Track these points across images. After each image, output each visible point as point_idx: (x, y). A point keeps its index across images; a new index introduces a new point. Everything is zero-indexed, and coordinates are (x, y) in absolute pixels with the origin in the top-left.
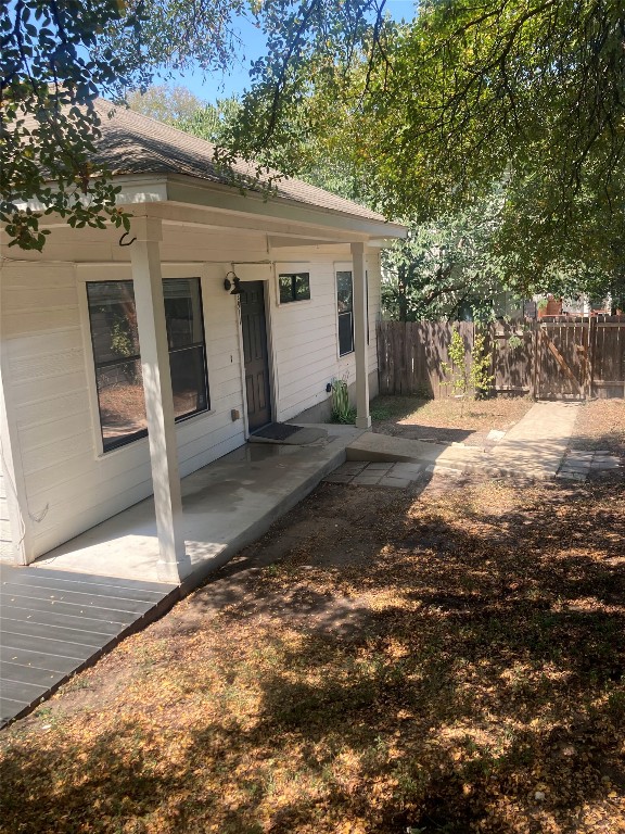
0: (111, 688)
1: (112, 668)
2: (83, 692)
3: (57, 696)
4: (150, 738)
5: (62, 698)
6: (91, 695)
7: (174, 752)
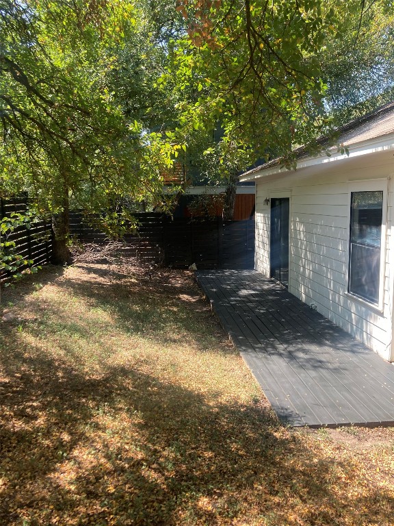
0: (368, 444)
1: (380, 436)
2: (352, 436)
3: (338, 430)
4: (351, 478)
5: (340, 432)
6: (355, 441)
7: (354, 492)
